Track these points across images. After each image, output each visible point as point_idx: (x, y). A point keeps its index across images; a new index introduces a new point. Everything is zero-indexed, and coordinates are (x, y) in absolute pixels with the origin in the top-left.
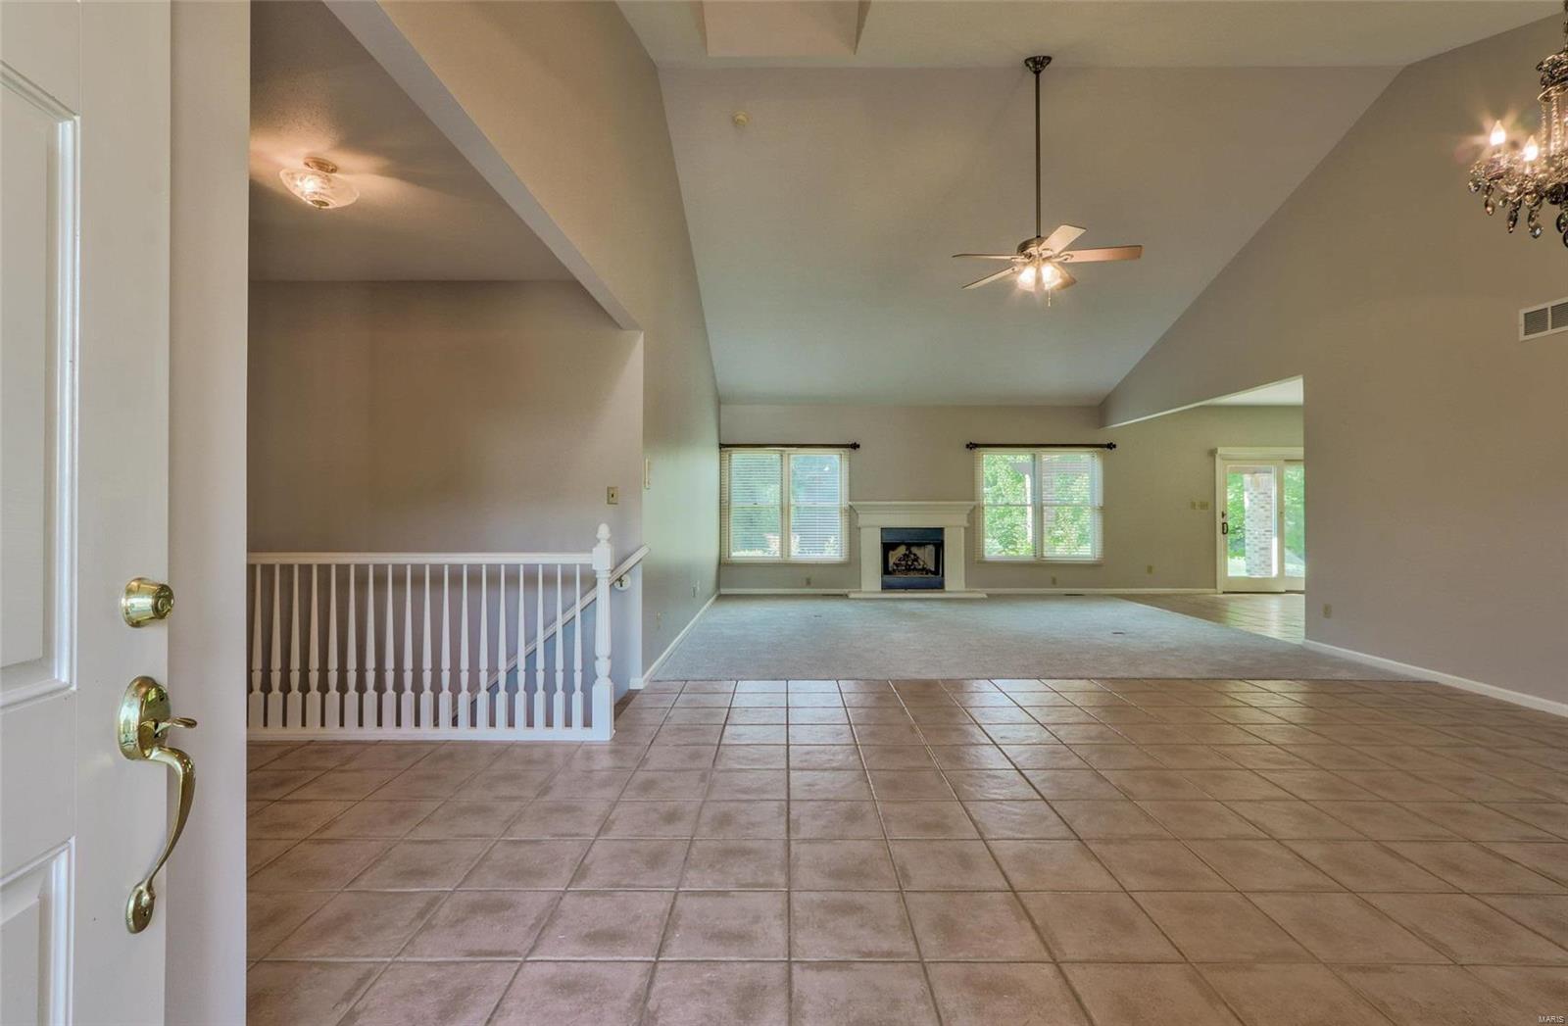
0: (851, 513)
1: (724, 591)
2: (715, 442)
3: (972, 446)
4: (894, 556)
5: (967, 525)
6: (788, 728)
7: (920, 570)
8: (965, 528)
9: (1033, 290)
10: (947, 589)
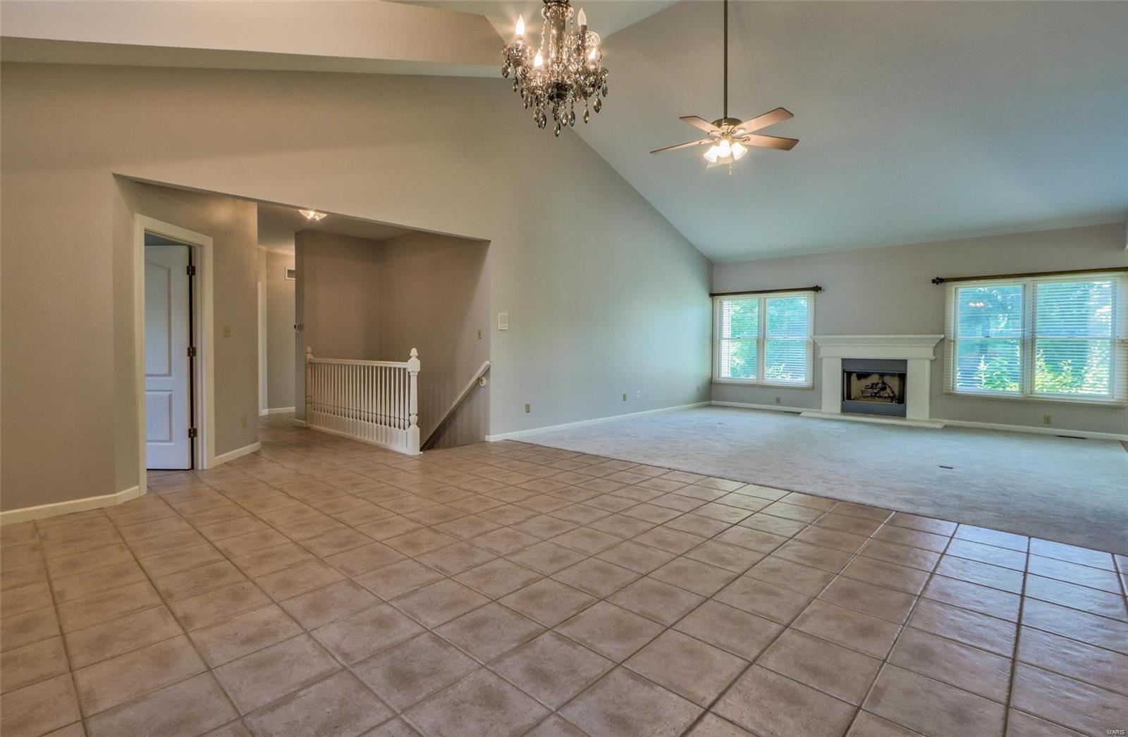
1: (713, 402)
2: (706, 291)
3: (941, 281)
5: (933, 357)
7: (886, 397)
8: (931, 361)
10: (907, 417)
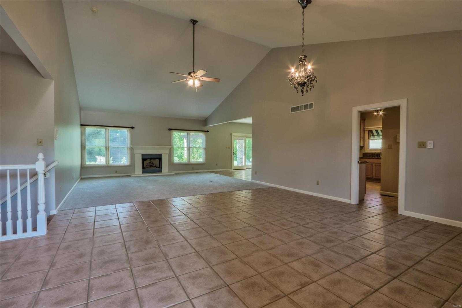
0: (131, 149)
1: (83, 177)
2: (79, 124)
3: (170, 130)
4: (146, 163)
5: (169, 153)
6: (119, 219)
7: (154, 167)
9: (192, 86)
10: (163, 172)
